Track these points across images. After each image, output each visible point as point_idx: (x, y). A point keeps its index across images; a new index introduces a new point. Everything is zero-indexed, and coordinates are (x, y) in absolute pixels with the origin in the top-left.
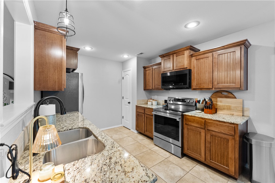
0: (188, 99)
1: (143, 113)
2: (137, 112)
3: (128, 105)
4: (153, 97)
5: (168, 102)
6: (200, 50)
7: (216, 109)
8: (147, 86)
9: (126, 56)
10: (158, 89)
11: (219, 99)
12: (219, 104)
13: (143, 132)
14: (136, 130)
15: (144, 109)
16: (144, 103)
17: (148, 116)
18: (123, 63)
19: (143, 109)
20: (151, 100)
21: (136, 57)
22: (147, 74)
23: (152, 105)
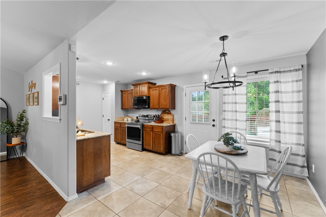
0: (150, 115)
1: (120, 127)
2: (115, 126)
3: (108, 122)
4: (129, 115)
5: (139, 118)
6: (156, 84)
7: (163, 121)
8: (124, 106)
9: (105, 82)
10: (131, 108)
11: (164, 115)
12: (164, 117)
13: (119, 142)
14: (115, 141)
15: (121, 123)
16: (121, 119)
17: (123, 129)
18: (103, 86)
19: (119, 124)
20: (127, 117)
21: (115, 83)
22: (124, 97)
23: (128, 121)
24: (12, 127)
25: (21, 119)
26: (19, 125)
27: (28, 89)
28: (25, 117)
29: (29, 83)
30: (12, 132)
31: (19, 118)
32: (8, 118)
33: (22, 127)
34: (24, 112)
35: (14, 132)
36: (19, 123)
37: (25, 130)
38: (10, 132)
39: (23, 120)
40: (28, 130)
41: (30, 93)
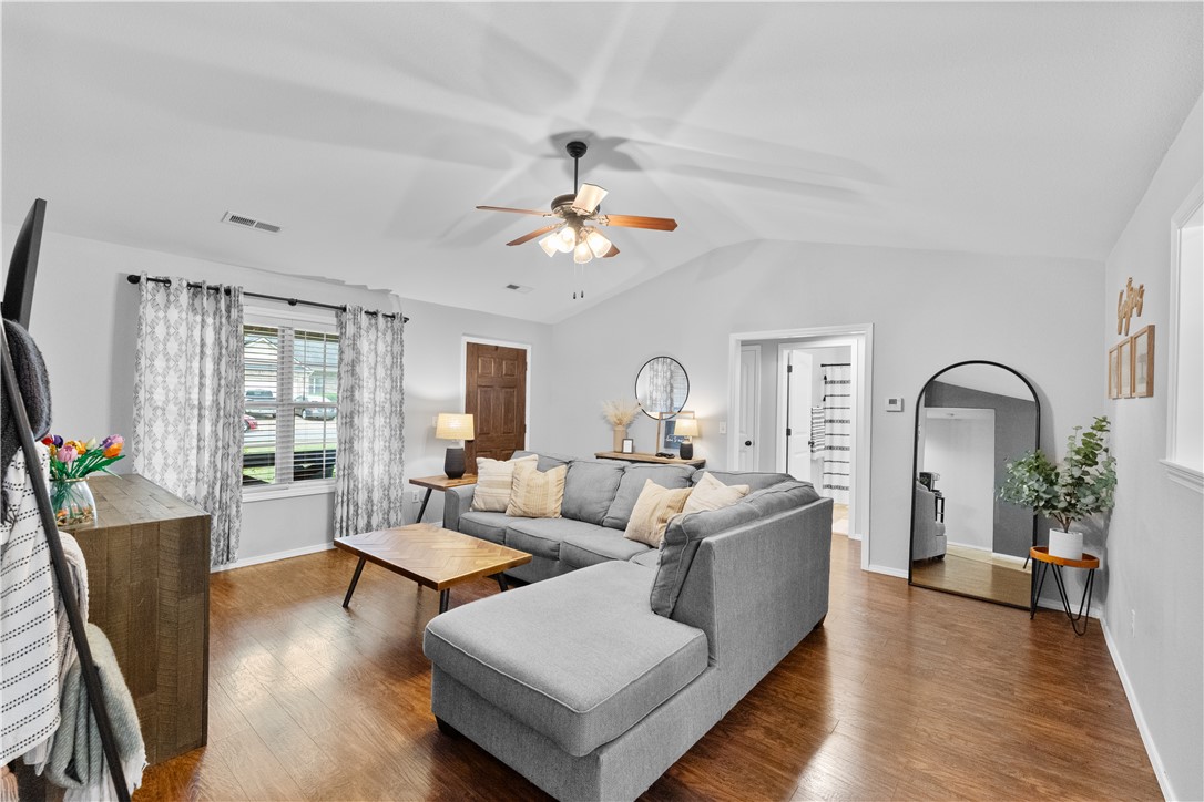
24: (1052, 483)
25: (1086, 456)
26: (1079, 482)
27: (1117, 321)
28: (1106, 450)
29: (1121, 294)
30: (1049, 505)
31: (1078, 453)
32: (1038, 447)
33: (1088, 492)
34: (1101, 425)
35: (1055, 508)
36: (1077, 473)
37: (1102, 507)
38: (1042, 504)
39: (1096, 463)
40: (1114, 510)
41: (1122, 338)
